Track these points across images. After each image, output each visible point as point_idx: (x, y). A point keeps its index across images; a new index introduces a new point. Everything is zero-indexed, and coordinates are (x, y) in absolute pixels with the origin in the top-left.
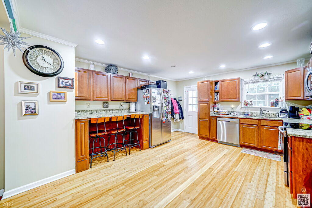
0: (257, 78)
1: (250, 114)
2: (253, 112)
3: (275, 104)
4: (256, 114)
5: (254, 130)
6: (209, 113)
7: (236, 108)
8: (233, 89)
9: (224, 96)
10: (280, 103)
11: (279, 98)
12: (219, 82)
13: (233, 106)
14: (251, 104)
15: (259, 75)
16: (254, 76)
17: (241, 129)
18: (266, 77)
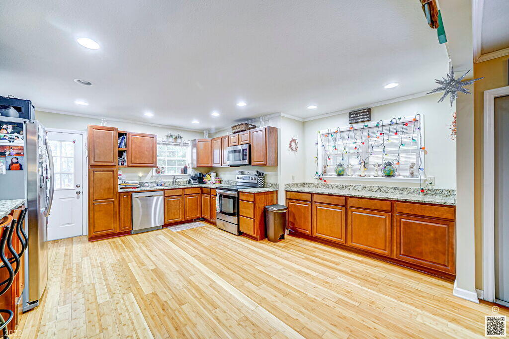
0: (171, 140)
1: (163, 184)
2: (165, 181)
3: (185, 171)
4: (169, 183)
5: (179, 202)
6: (115, 187)
7: (146, 176)
8: (148, 150)
9: (136, 158)
10: (188, 170)
11: (187, 165)
12: (126, 134)
13: (141, 174)
14: (163, 171)
15: (173, 137)
16: (167, 136)
17: (166, 204)
18: (179, 140)
